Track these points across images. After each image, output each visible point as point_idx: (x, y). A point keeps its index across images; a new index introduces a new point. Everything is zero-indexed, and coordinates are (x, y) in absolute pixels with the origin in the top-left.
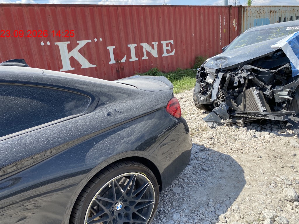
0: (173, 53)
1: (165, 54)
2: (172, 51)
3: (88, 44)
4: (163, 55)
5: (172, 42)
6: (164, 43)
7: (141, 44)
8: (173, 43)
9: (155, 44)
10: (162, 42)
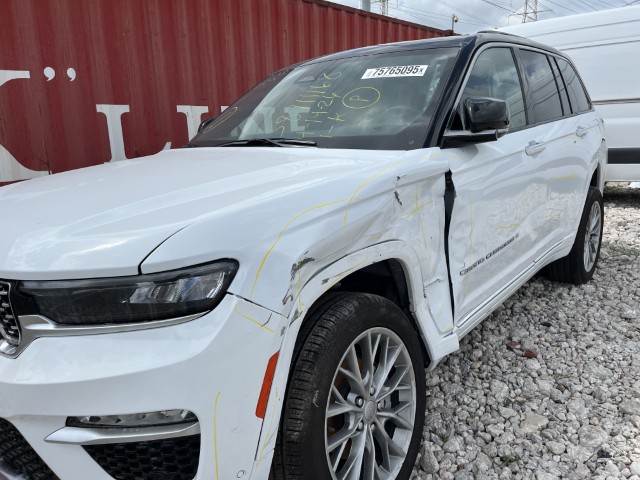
3: (14, 86)
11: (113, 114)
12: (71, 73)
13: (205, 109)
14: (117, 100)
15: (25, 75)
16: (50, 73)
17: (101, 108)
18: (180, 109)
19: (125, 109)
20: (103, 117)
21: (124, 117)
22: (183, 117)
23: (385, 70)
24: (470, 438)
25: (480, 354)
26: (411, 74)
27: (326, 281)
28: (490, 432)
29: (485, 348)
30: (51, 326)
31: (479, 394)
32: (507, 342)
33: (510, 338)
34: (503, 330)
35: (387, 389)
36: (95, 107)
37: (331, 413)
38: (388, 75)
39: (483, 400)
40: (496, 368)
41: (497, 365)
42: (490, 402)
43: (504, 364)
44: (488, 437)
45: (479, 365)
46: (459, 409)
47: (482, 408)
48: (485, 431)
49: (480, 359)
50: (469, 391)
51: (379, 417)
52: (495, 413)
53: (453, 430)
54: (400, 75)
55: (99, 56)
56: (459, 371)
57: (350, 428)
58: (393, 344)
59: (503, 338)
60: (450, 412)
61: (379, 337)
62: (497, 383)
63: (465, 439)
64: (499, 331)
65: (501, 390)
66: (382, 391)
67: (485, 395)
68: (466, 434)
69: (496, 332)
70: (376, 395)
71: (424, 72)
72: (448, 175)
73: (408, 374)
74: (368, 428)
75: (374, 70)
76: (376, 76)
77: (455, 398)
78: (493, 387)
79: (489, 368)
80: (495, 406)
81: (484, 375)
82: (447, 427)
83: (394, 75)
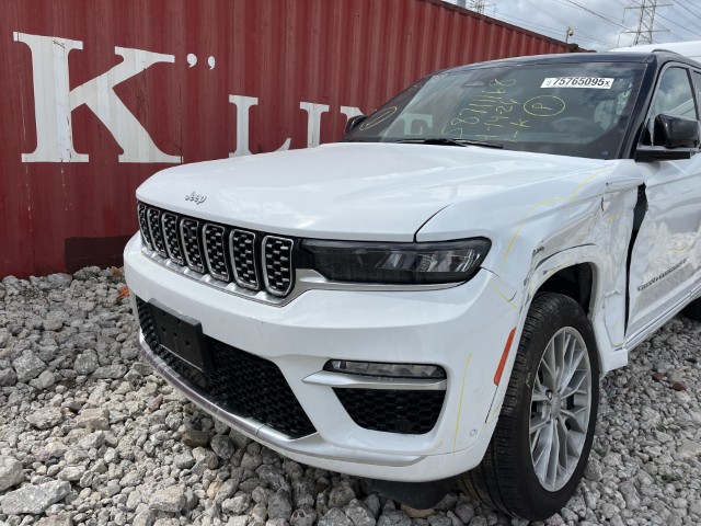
11: (243, 104)
12: (211, 61)
13: (326, 108)
14: (248, 93)
15: (170, 59)
16: (192, 59)
17: (234, 99)
18: (303, 105)
19: (254, 101)
20: (234, 107)
21: (252, 109)
22: (305, 114)
23: (567, 80)
24: (627, 456)
25: (625, 381)
26: (596, 86)
27: (545, 272)
28: (648, 453)
29: (629, 376)
30: (321, 280)
31: (631, 417)
32: (653, 373)
33: (655, 370)
34: (646, 360)
35: (570, 389)
36: (228, 98)
37: (535, 397)
38: (570, 85)
39: (637, 424)
40: (644, 396)
41: (645, 392)
42: (643, 426)
43: (653, 393)
44: (646, 457)
45: (625, 391)
46: (613, 429)
47: (636, 431)
48: (642, 451)
49: (625, 386)
50: (620, 414)
51: (562, 414)
52: (651, 437)
53: (610, 447)
54: (583, 86)
55: (238, 46)
56: (605, 394)
57: (543, 416)
58: (578, 347)
59: (647, 368)
60: (603, 431)
61: (569, 336)
62: (648, 410)
63: (623, 456)
64: (642, 362)
65: (653, 417)
66: (566, 391)
67: (637, 420)
68: (623, 452)
69: (638, 362)
70: (561, 392)
71: (610, 84)
72: (642, 188)
73: (586, 380)
74: (554, 422)
75: (554, 80)
76: (557, 85)
77: (605, 418)
78: (644, 413)
79: (637, 395)
80: (649, 431)
81: (633, 401)
82: (602, 443)
83: (577, 86)
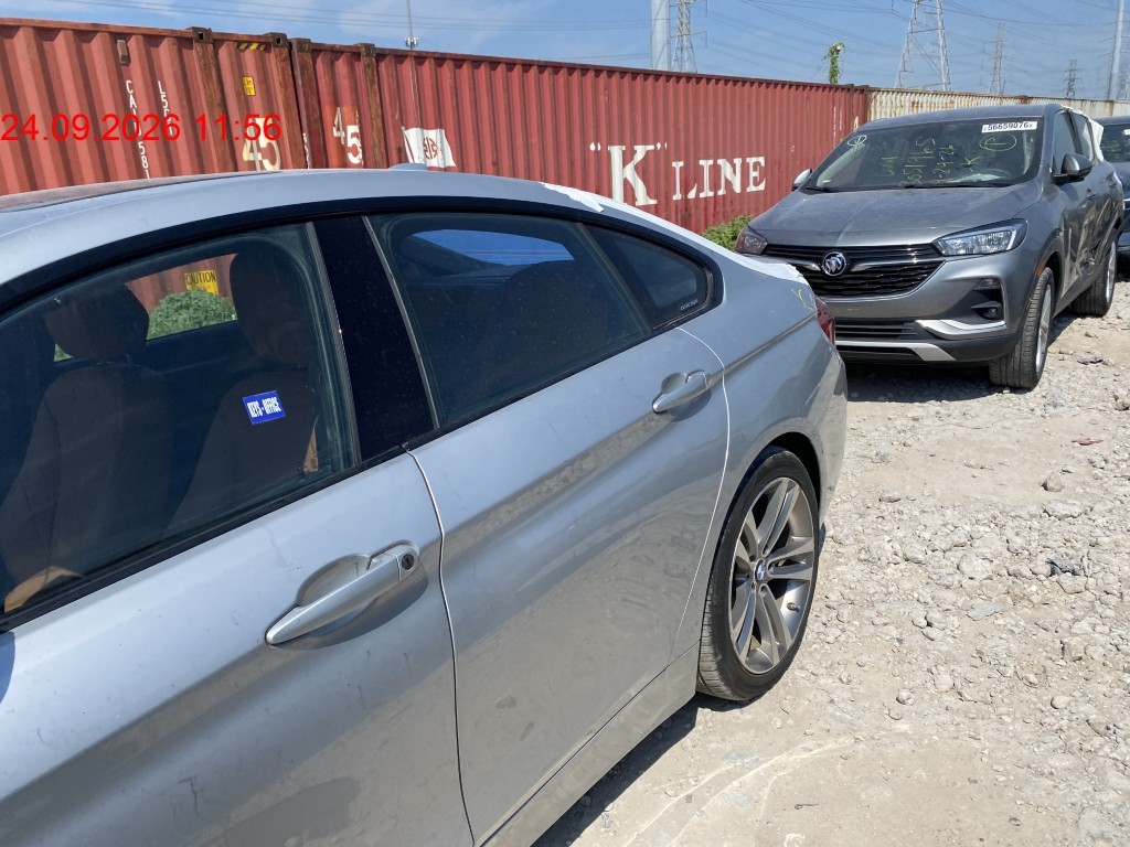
0: (762, 187)
1: (752, 188)
2: (760, 183)
3: (647, 153)
4: (748, 190)
5: (761, 160)
6: (751, 161)
7: (720, 162)
8: (763, 164)
9: (738, 161)
10: (748, 160)
12: (666, 145)
13: (711, 162)
14: (678, 160)
15: (651, 147)
16: (659, 146)
17: (674, 164)
18: (702, 162)
19: (681, 164)
20: (674, 168)
21: (681, 168)
